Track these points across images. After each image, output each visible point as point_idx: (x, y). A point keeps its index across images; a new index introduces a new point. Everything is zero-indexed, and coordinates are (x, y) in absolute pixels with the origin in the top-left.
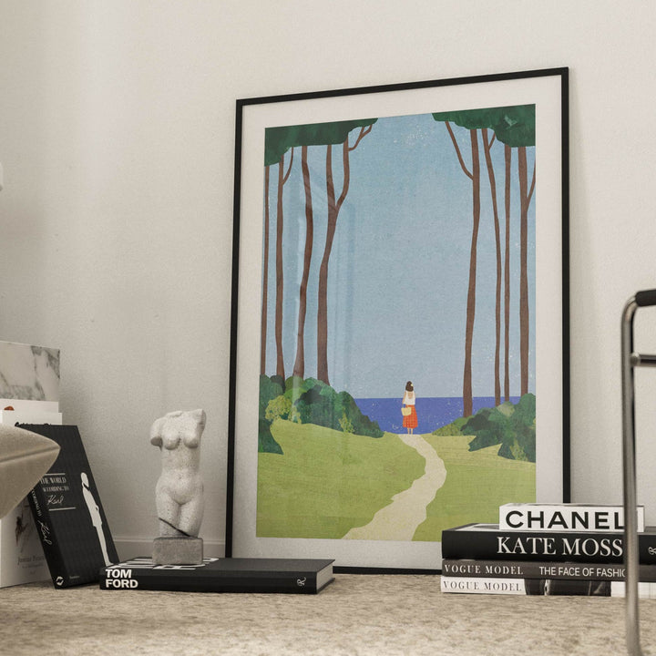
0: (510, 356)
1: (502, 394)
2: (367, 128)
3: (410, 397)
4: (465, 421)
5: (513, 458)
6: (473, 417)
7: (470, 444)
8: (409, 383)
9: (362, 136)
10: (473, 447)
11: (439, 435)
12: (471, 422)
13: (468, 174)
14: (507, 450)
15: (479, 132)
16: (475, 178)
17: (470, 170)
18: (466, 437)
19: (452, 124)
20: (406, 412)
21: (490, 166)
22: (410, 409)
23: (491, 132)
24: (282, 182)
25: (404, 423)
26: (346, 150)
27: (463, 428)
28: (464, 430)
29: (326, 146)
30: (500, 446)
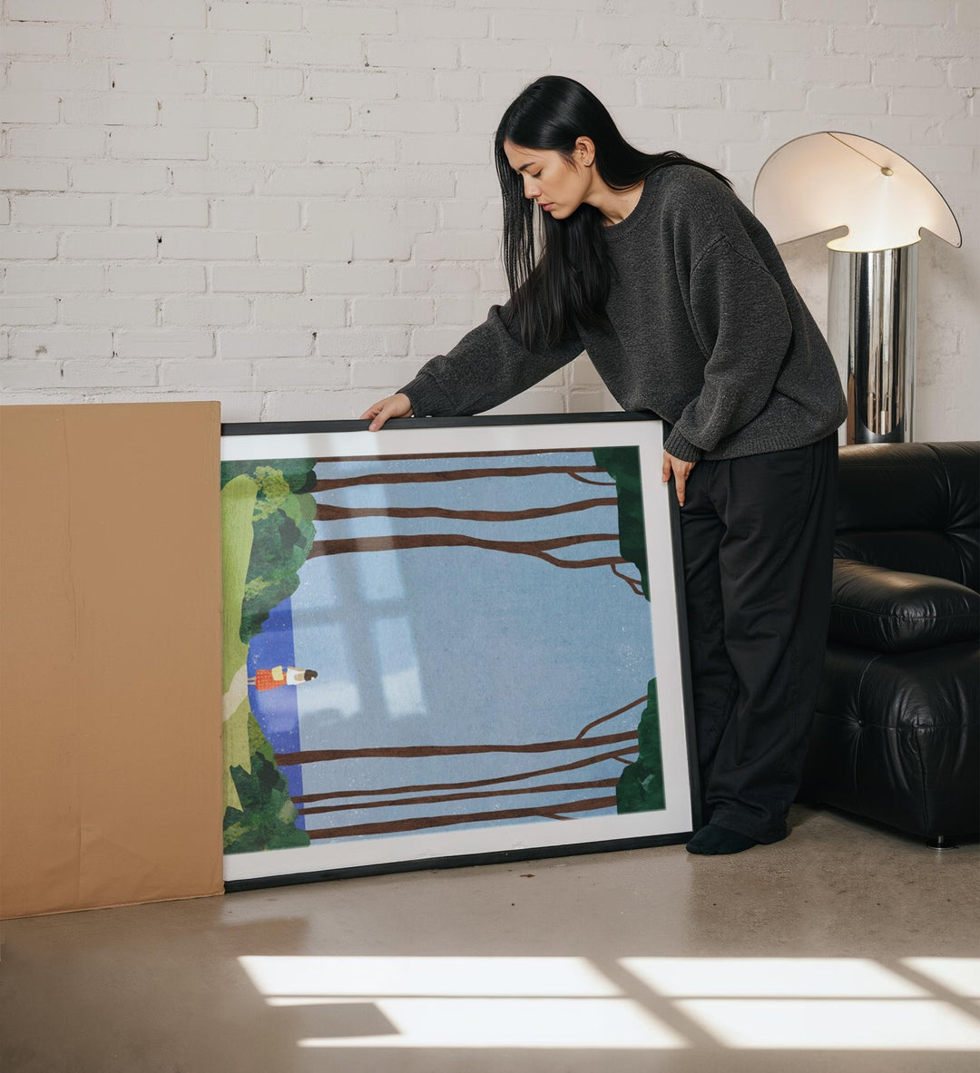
0: (356, 811)
1: (307, 805)
2: (639, 588)
3: (297, 678)
4: (269, 758)
5: (225, 828)
6: (276, 767)
7: (239, 767)
8: (315, 674)
9: (631, 581)
10: (236, 772)
11: (249, 722)
12: (268, 765)
13: (583, 733)
14: (236, 820)
15: (635, 742)
16: (580, 743)
17: (589, 735)
18: (248, 760)
19: (644, 705)
20: (277, 673)
21: (593, 760)
22: (281, 678)
23: (634, 757)
24: (571, 471)
25: (262, 672)
26: (611, 561)
27: (260, 755)
28: (257, 757)
29: (617, 532)
30: (240, 808)
